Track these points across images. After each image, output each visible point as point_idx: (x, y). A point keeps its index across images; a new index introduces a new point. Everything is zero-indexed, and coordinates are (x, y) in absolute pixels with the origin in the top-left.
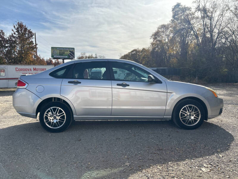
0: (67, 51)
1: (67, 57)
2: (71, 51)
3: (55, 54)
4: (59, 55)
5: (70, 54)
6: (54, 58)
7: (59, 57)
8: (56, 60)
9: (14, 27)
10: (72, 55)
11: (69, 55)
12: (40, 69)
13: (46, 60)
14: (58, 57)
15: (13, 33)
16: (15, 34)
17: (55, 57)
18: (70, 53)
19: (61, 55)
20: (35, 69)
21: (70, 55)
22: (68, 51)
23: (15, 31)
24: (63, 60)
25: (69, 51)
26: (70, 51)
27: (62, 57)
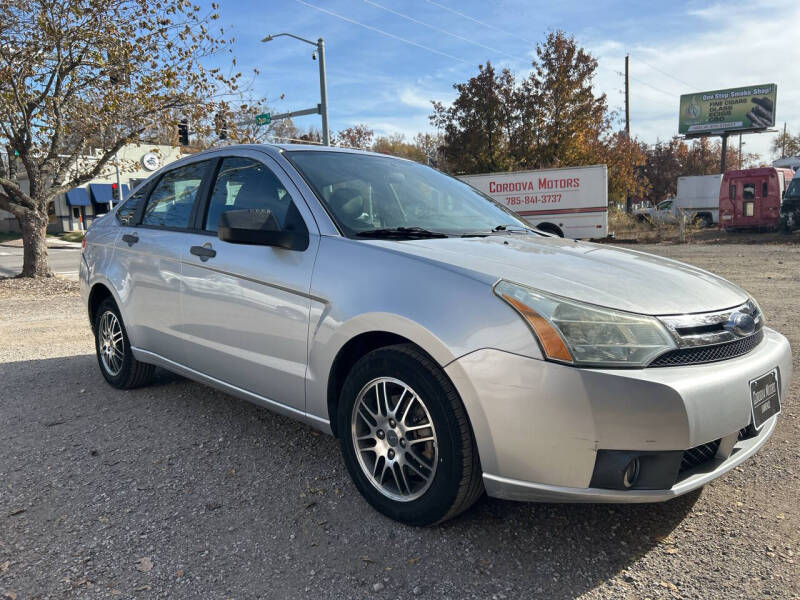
0: (741, 101)
1: (740, 124)
2: (760, 97)
3: (693, 120)
4: (710, 121)
5: (753, 110)
6: (689, 136)
7: (709, 127)
8: (698, 140)
9: (539, 52)
10: (763, 116)
11: (748, 116)
12: (559, 183)
13: (654, 148)
14: (703, 128)
15: (536, 72)
16: (540, 74)
17: (691, 129)
18: (754, 105)
19: (716, 120)
20: (543, 184)
21: (753, 115)
22: (745, 101)
23: (541, 62)
24: (725, 136)
25: (749, 99)
26: (755, 100)
27: (719, 125)
